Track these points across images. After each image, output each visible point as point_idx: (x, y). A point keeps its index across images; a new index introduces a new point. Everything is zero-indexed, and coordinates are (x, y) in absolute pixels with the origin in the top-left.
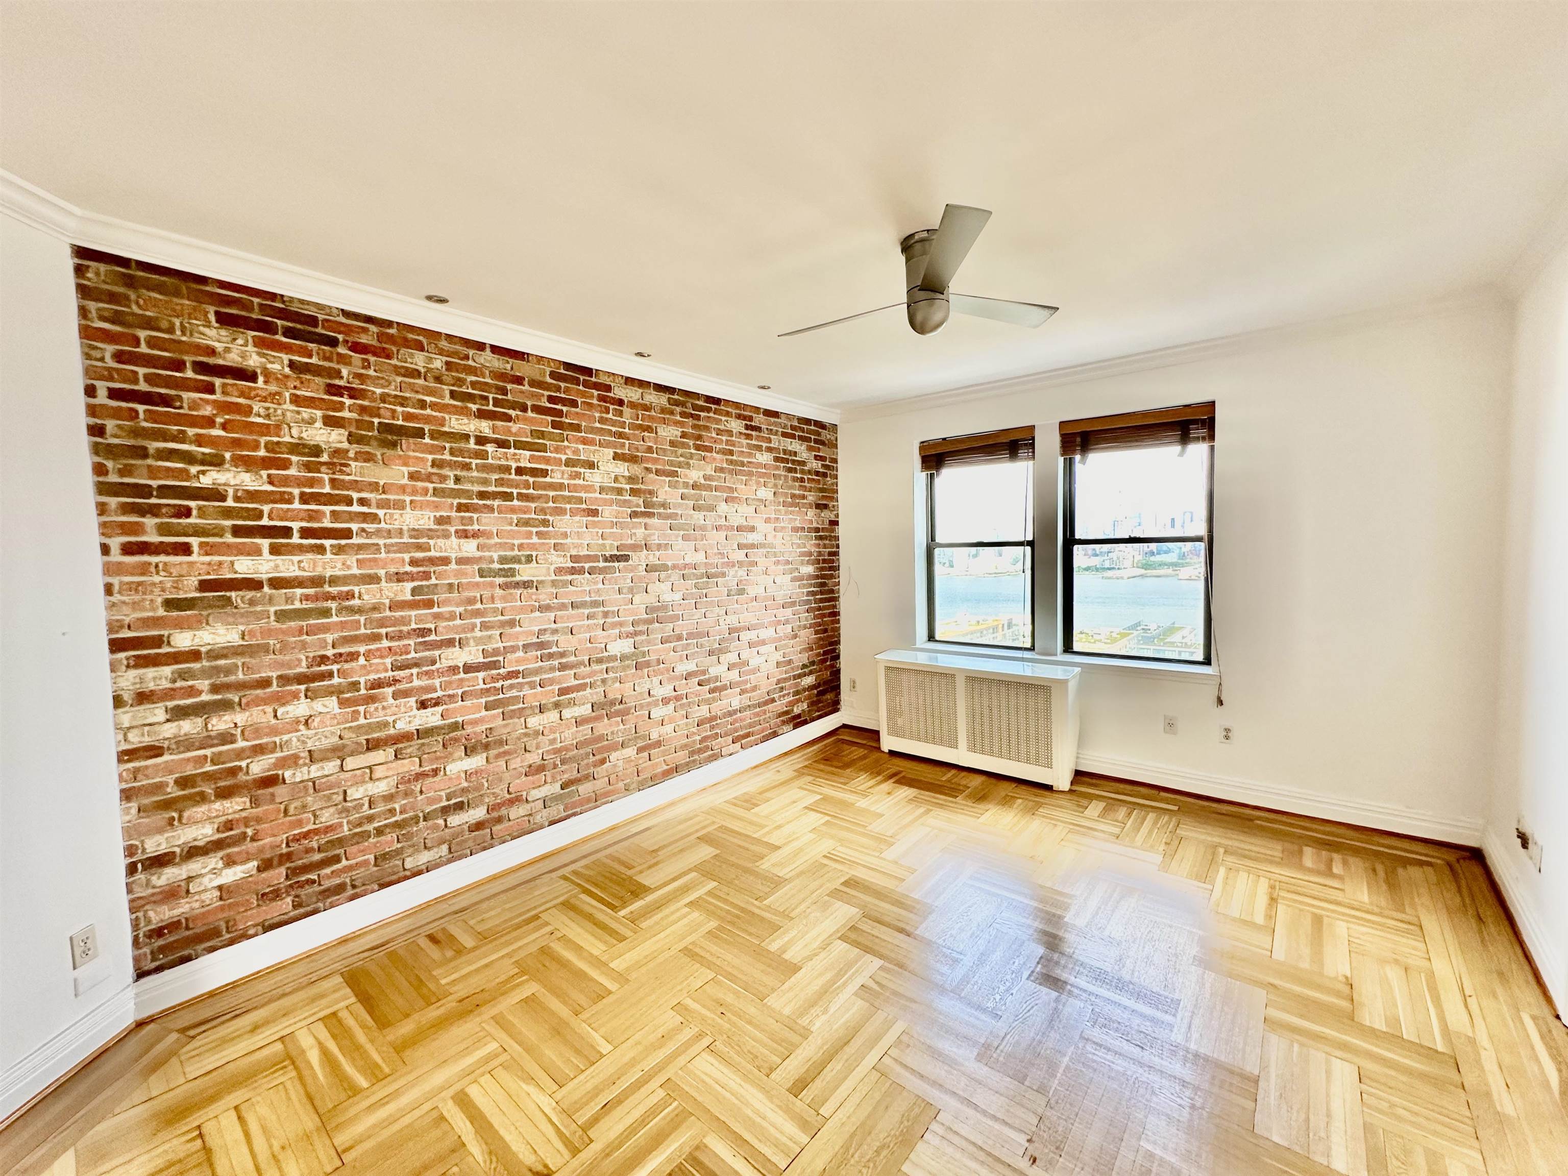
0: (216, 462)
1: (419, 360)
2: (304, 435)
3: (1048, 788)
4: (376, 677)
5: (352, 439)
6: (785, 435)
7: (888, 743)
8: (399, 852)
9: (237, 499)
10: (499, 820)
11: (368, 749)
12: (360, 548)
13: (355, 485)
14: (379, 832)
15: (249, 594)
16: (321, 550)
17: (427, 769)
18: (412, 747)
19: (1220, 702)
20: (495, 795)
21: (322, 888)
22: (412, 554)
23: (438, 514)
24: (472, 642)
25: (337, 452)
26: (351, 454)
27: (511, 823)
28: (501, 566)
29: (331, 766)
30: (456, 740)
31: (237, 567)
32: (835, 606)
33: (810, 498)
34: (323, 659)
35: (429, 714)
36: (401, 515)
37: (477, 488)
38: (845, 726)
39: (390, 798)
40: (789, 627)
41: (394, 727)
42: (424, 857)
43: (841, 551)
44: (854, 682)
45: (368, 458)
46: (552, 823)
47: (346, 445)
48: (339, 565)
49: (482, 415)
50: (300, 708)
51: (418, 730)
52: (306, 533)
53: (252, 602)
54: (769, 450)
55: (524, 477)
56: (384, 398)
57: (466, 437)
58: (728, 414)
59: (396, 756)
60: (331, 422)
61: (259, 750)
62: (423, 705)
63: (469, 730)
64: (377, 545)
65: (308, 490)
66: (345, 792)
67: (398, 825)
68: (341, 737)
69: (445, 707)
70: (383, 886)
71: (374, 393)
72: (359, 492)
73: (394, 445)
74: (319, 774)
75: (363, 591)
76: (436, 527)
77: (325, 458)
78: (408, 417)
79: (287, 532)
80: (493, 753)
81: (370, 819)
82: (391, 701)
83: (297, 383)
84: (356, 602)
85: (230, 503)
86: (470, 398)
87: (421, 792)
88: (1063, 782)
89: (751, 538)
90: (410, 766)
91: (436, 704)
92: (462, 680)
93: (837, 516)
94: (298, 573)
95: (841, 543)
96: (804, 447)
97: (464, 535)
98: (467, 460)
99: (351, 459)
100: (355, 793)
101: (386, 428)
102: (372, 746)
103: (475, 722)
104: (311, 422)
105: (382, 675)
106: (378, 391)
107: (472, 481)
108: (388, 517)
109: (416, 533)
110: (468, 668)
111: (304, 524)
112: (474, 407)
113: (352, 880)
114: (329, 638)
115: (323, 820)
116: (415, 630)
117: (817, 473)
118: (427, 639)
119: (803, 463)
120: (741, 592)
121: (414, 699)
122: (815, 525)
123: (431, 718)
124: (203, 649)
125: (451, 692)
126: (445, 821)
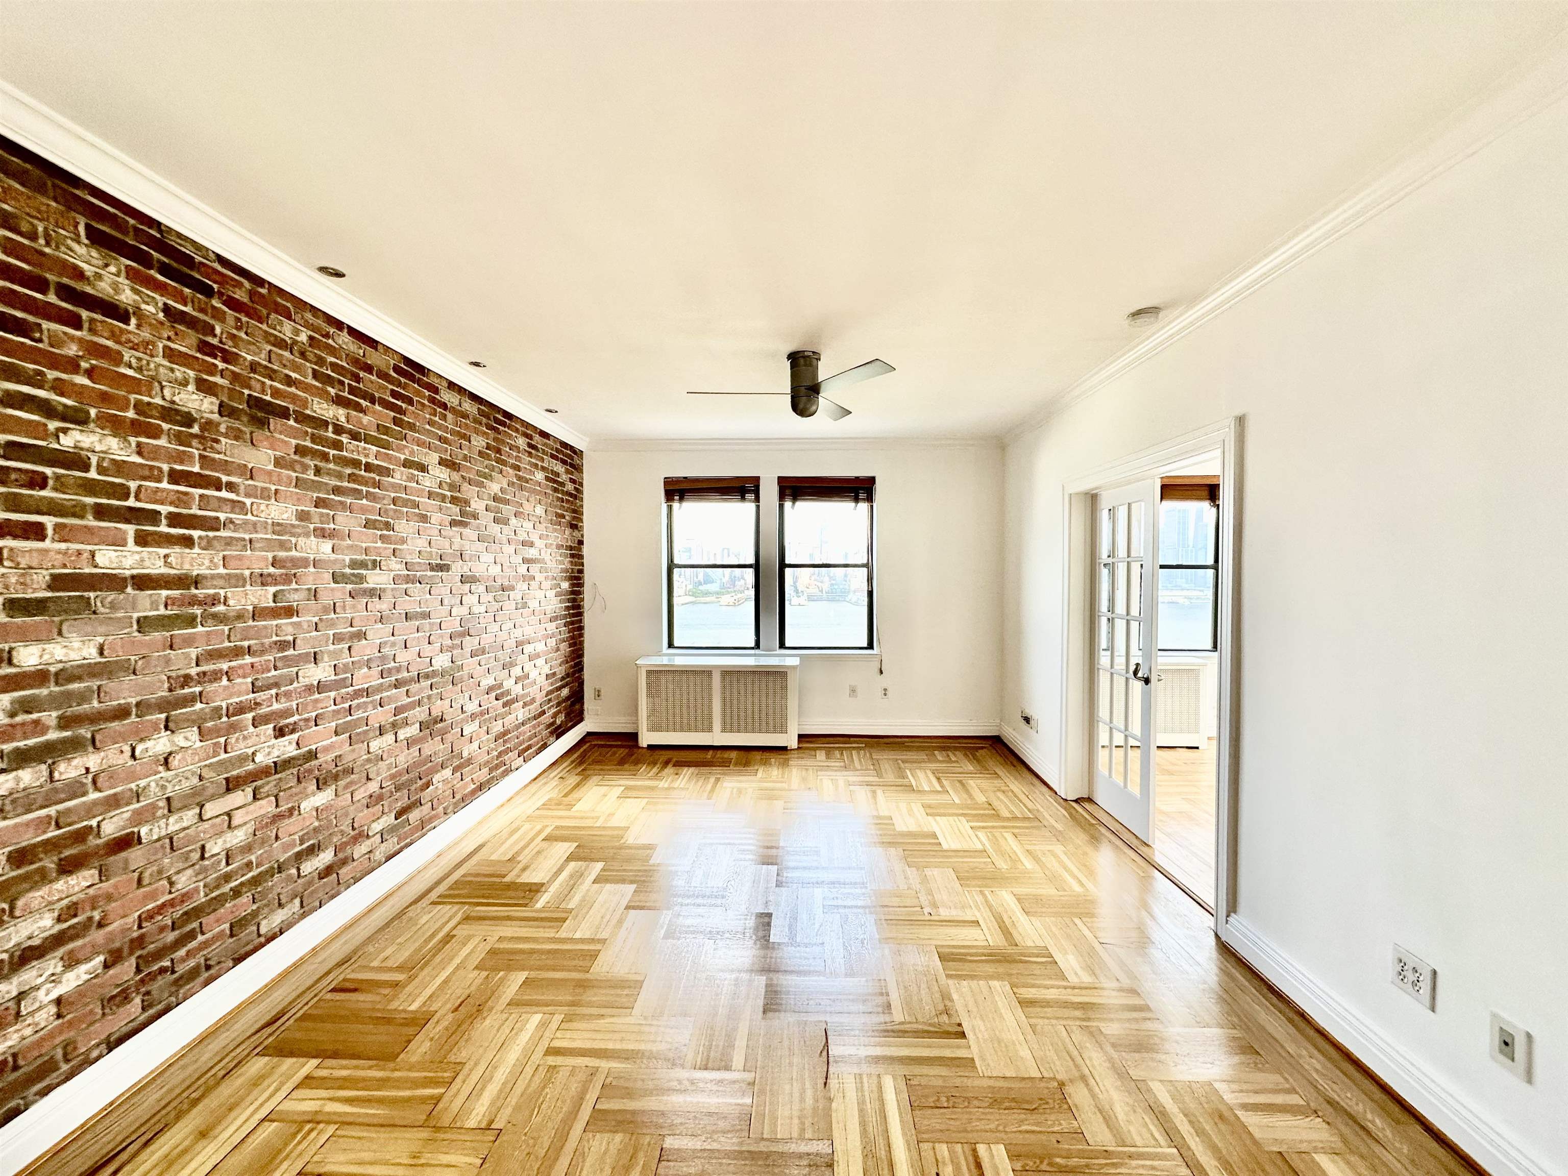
0: (79, 419)
1: (286, 330)
2: (176, 399)
3: (784, 749)
4: (237, 700)
5: (223, 410)
6: (553, 456)
7: (646, 739)
8: (255, 914)
9: (101, 470)
10: (344, 862)
11: (228, 790)
12: (229, 542)
13: (225, 467)
14: (236, 893)
15: (111, 596)
16: (188, 542)
17: (283, 808)
18: (269, 785)
19: (881, 672)
20: (342, 833)
21: (176, 976)
22: (275, 553)
23: (300, 508)
24: (326, 658)
25: (208, 425)
26: (223, 428)
27: (355, 863)
28: (352, 571)
29: (190, 816)
30: (310, 771)
31: (99, 559)
32: (580, 621)
33: (567, 518)
34: (187, 680)
35: (287, 743)
36: (267, 506)
37: (334, 482)
38: (589, 734)
39: (248, 848)
40: (554, 639)
41: (253, 760)
42: (279, 917)
43: (586, 569)
44: (599, 691)
45: (237, 435)
46: (389, 858)
47: (216, 417)
48: (207, 563)
49: (339, 401)
50: (160, 744)
51: (275, 763)
52: (175, 520)
53: (113, 606)
54: (543, 469)
55: (372, 475)
56: (254, 367)
57: (325, 424)
58: (517, 430)
59: (254, 797)
60: (205, 387)
61: (114, 802)
62: (280, 732)
63: (323, 758)
64: (244, 540)
65: (178, 467)
66: (203, 848)
67: (255, 881)
68: (201, 778)
69: (300, 733)
70: (238, 960)
71: (245, 359)
72: (228, 475)
73: (262, 423)
74: (177, 827)
75: (229, 595)
76: (297, 523)
77: (196, 429)
78: (276, 393)
79: (153, 517)
80: (341, 783)
81: (227, 878)
82: (251, 729)
83: (172, 334)
84: (221, 608)
85: (93, 474)
86: (328, 380)
87: (277, 838)
88: (793, 743)
89: (532, 553)
90: (267, 807)
91: (293, 731)
92: (316, 701)
93: (582, 536)
94: (164, 570)
95: (585, 561)
96: (563, 470)
97: (322, 534)
98: (326, 450)
99: (222, 434)
100: (215, 848)
101: (255, 403)
102: (231, 785)
103: (326, 749)
104: (184, 383)
105: (243, 698)
106: (249, 358)
107: (329, 473)
108: (255, 506)
109: (278, 527)
110: (320, 687)
111: (172, 509)
112: (332, 391)
113: (206, 960)
114: (193, 653)
115: (179, 886)
116: (276, 643)
117: (571, 495)
118: (286, 653)
119: (562, 484)
120: (525, 606)
121: (271, 726)
122: (569, 543)
123: (286, 748)
124: (53, 669)
125: (306, 716)
126: (298, 869)
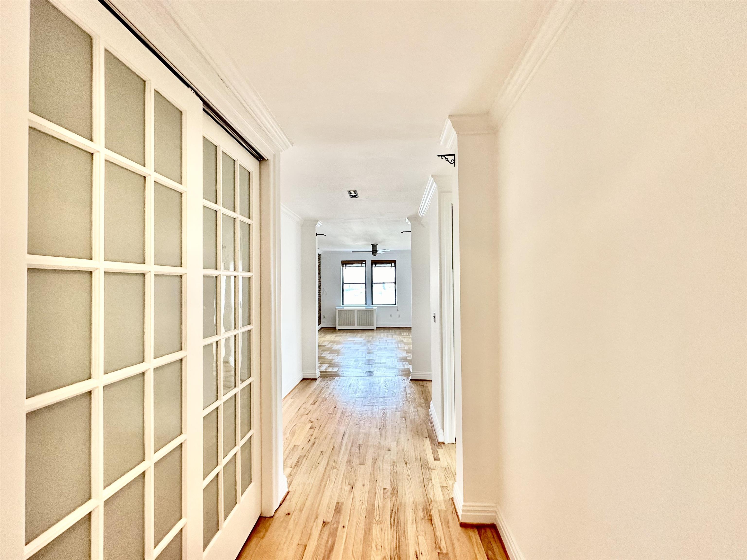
3: (373, 330)
7: (338, 327)
19: (398, 311)
38: (322, 327)
43: (321, 284)
44: (325, 316)
88: (375, 328)
93: (321, 276)
95: (321, 282)
